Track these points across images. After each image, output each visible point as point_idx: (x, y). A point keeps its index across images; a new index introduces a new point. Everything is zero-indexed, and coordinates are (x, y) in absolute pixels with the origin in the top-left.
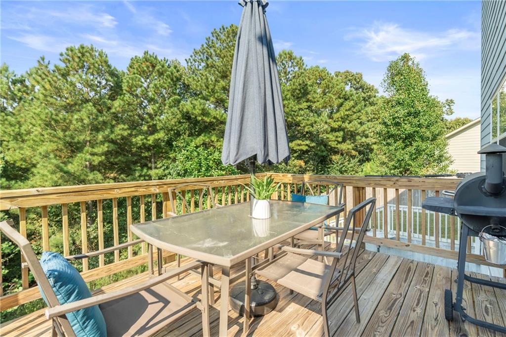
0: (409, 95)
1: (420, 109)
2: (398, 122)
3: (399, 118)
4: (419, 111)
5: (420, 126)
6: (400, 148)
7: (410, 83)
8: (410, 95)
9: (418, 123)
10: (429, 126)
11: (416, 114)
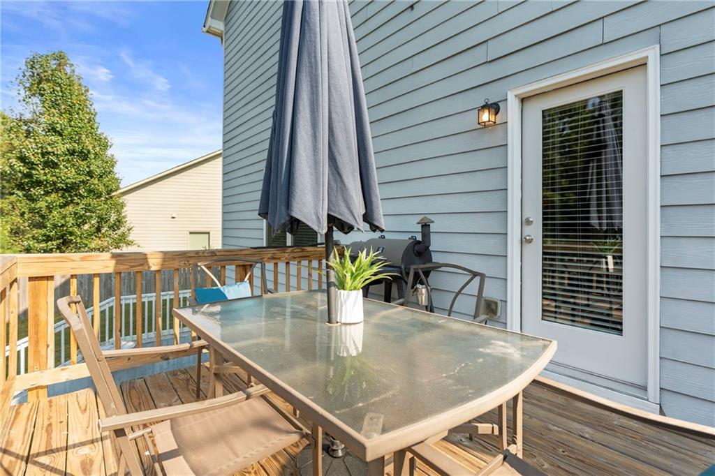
0: (71, 121)
1: (90, 148)
2: (52, 161)
3: (54, 155)
4: (89, 152)
5: (90, 174)
6: (56, 206)
7: (72, 103)
8: (72, 123)
9: (87, 170)
10: (101, 177)
11: (84, 156)
